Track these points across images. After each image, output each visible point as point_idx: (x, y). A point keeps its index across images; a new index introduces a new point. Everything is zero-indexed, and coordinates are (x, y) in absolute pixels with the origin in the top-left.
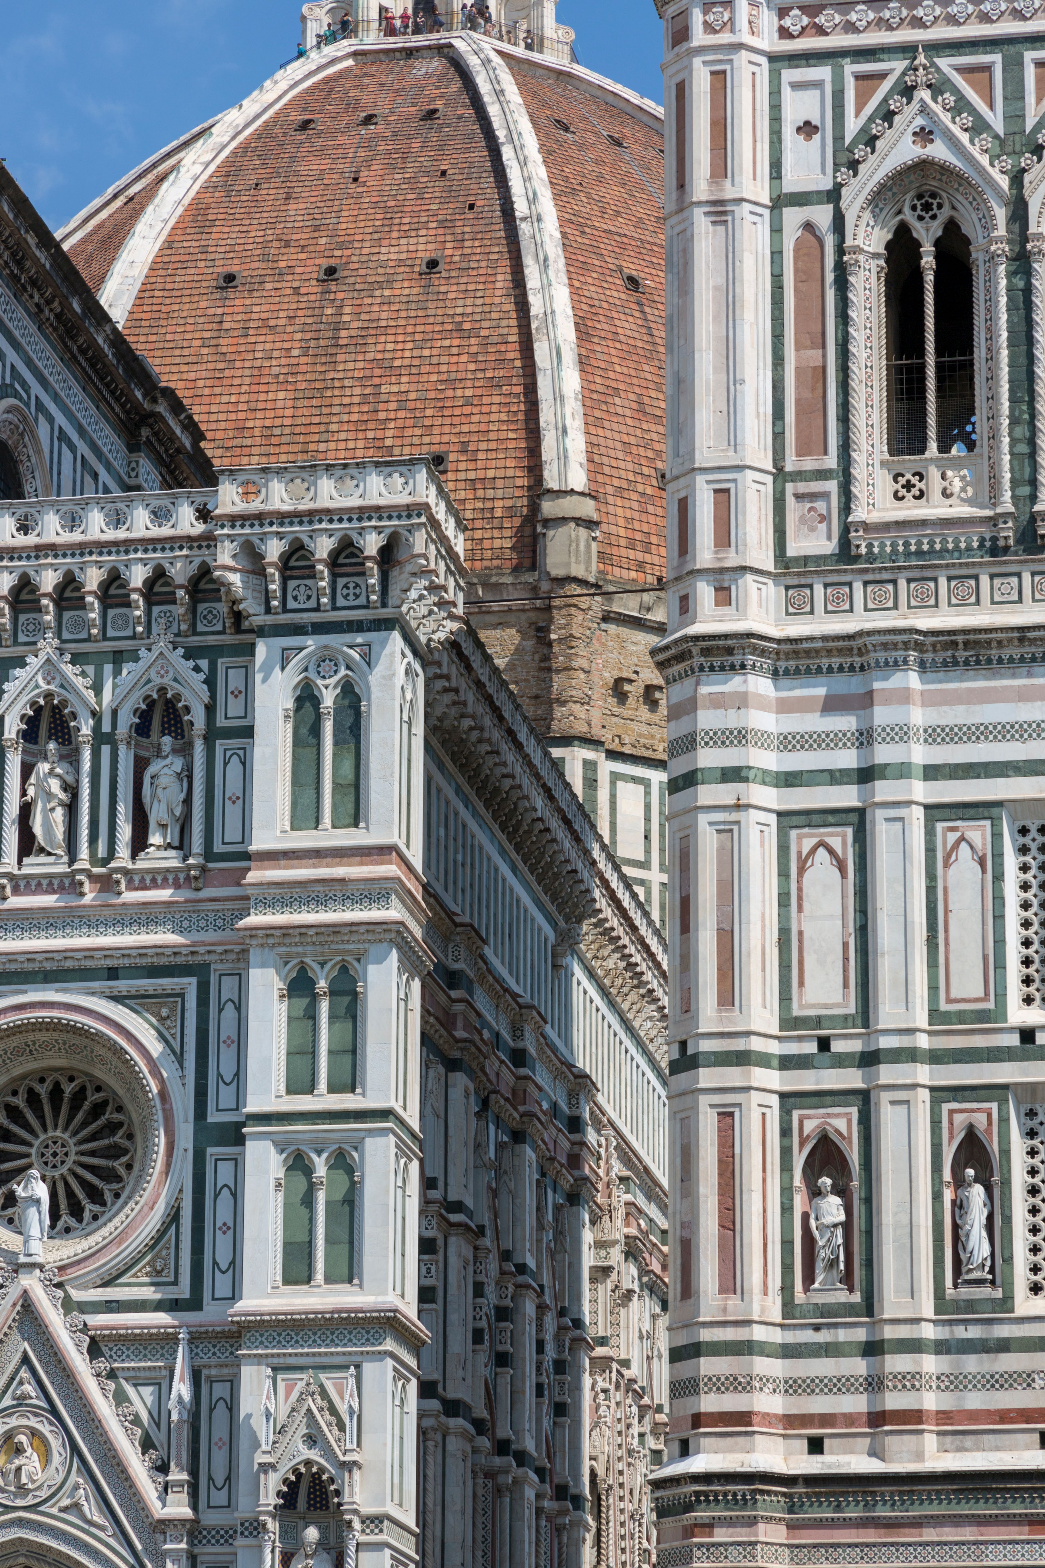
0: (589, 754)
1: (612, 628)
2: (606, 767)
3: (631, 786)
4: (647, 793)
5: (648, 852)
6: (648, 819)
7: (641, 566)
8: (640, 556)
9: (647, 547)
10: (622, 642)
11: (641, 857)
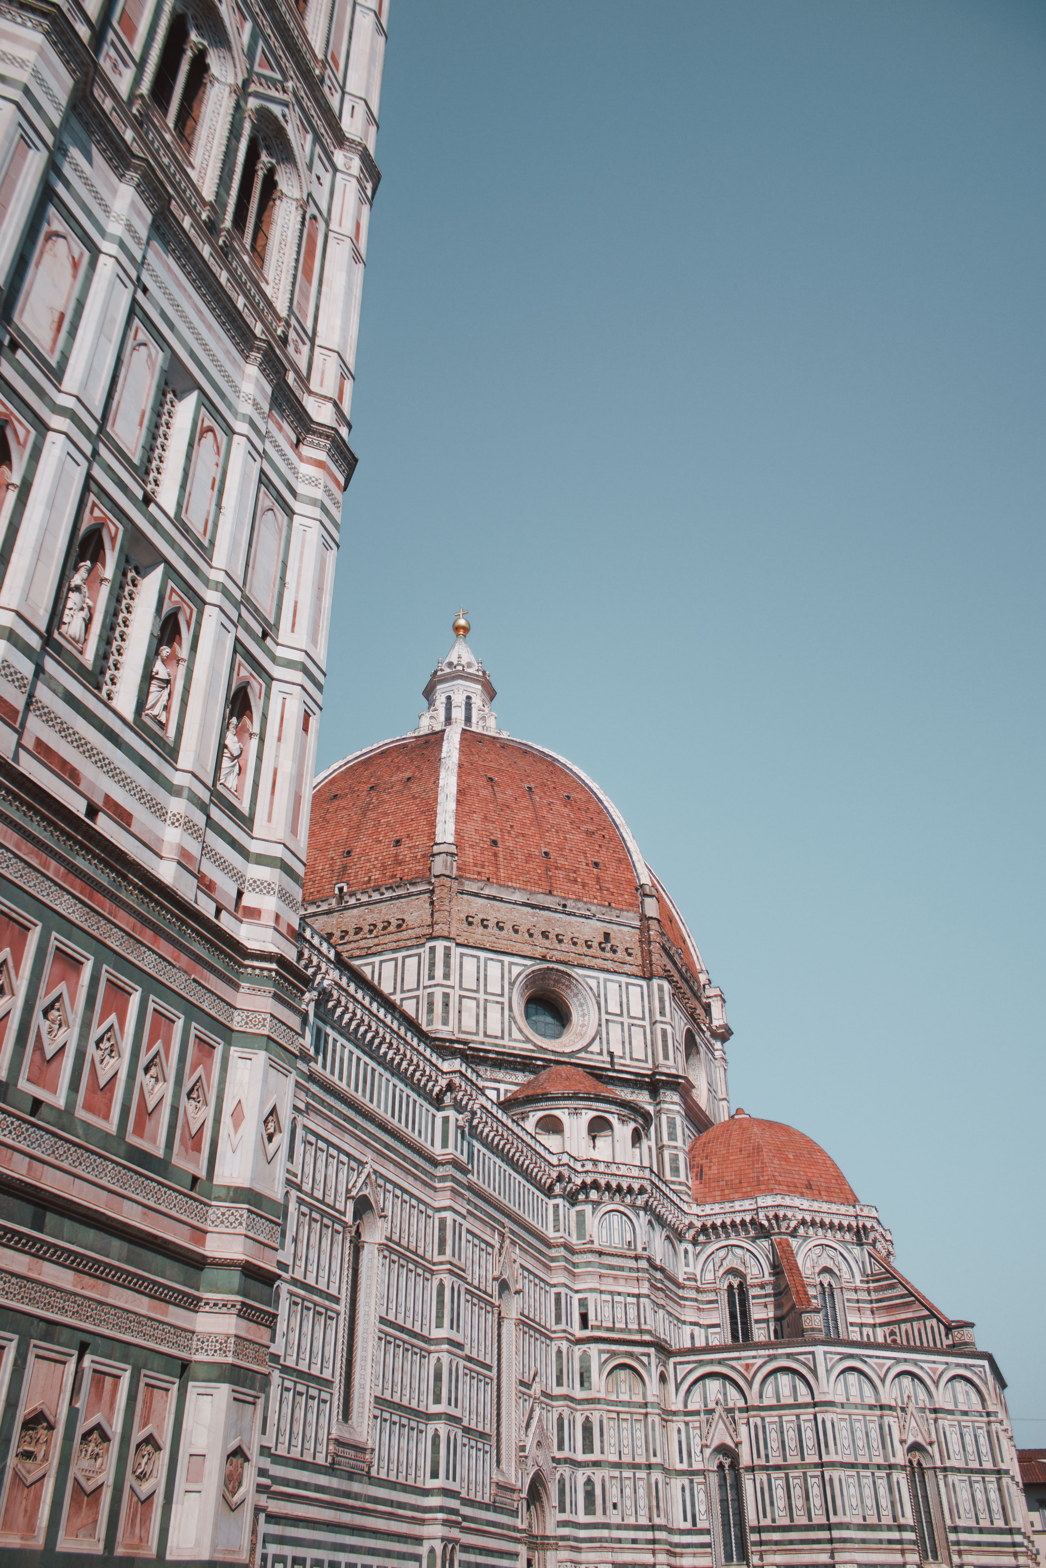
0: (447, 944)
1: (465, 896)
2: (456, 951)
3: (471, 958)
4: (478, 962)
5: (478, 986)
6: (478, 972)
7: (479, 873)
8: (479, 870)
9: (483, 867)
10: (469, 903)
11: (475, 988)
